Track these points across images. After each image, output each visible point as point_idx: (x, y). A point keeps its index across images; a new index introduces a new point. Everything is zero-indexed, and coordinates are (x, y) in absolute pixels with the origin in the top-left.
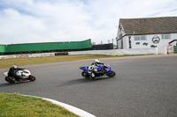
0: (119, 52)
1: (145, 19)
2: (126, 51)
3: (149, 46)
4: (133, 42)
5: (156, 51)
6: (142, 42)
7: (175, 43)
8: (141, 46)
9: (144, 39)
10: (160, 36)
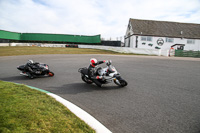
0: (125, 50)
1: (153, 22)
2: (132, 50)
3: (153, 47)
4: (140, 42)
5: (159, 52)
6: (148, 43)
7: (176, 47)
8: (146, 46)
9: (150, 40)
10: (164, 39)
